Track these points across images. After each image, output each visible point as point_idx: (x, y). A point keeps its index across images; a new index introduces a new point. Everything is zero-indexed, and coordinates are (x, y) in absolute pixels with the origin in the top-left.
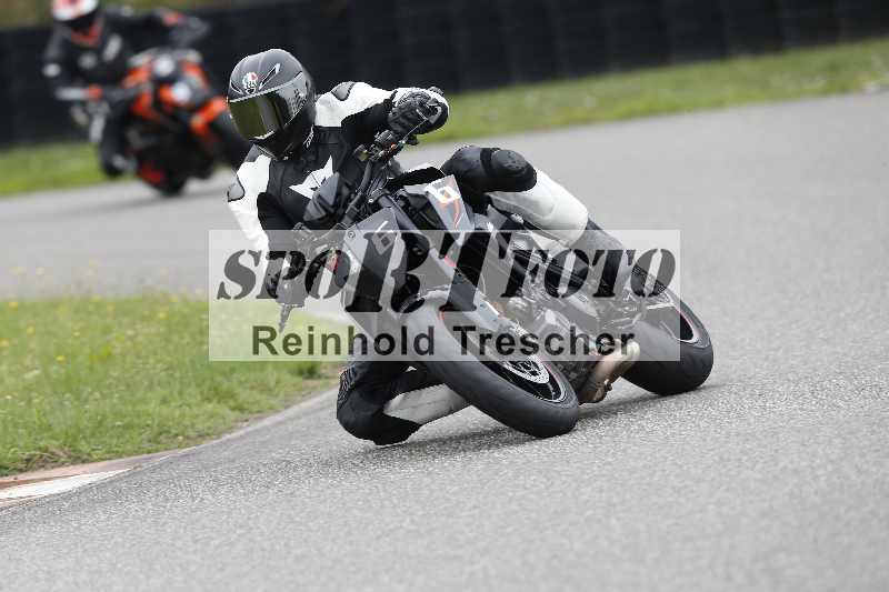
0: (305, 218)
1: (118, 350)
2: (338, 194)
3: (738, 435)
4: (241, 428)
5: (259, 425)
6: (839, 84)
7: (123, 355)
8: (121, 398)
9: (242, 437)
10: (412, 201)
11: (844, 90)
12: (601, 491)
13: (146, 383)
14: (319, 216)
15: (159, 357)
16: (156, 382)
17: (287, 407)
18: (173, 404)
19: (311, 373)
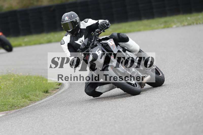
0: (80, 48)
1: (2, 87)
2: (88, 43)
3: (144, 106)
4: (31, 104)
5: (35, 104)
6: (167, 26)
7: (4, 88)
8: (3, 98)
9: (31, 107)
10: (103, 44)
11: (168, 27)
12: (113, 118)
13: (9, 94)
14: (84, 47)
15: (12, 89)
16: (11, 94)
17: (41, 100)
18: (15, 99)
19: (47, 92)
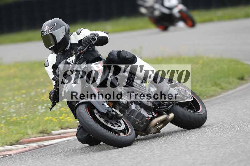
19: (242, 79)
